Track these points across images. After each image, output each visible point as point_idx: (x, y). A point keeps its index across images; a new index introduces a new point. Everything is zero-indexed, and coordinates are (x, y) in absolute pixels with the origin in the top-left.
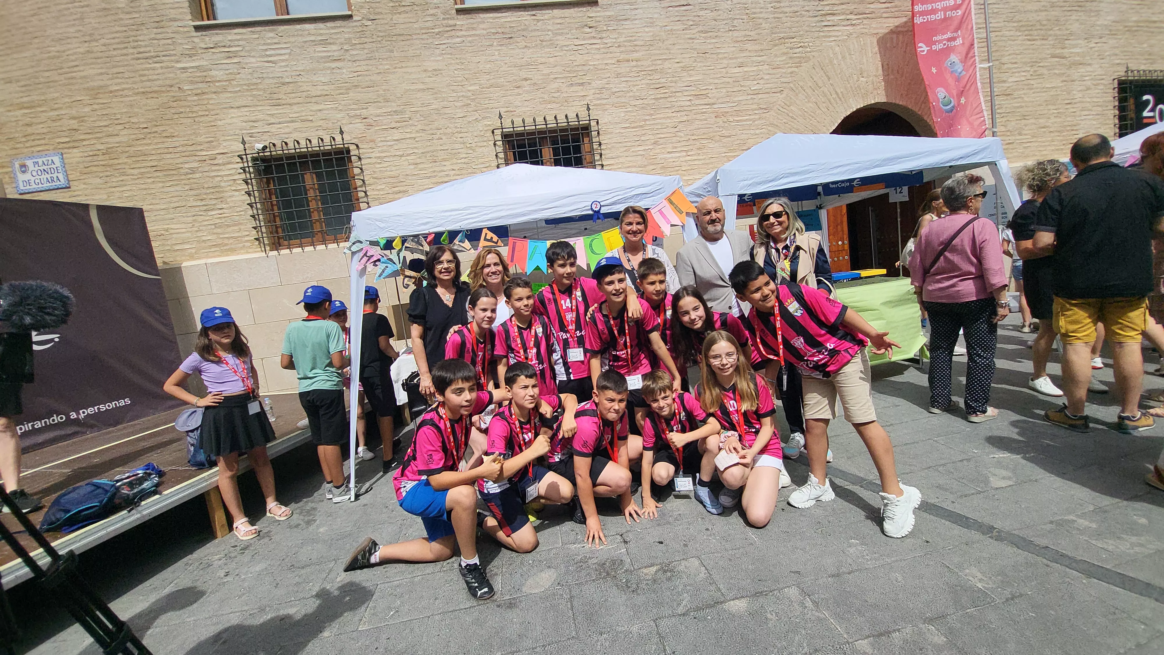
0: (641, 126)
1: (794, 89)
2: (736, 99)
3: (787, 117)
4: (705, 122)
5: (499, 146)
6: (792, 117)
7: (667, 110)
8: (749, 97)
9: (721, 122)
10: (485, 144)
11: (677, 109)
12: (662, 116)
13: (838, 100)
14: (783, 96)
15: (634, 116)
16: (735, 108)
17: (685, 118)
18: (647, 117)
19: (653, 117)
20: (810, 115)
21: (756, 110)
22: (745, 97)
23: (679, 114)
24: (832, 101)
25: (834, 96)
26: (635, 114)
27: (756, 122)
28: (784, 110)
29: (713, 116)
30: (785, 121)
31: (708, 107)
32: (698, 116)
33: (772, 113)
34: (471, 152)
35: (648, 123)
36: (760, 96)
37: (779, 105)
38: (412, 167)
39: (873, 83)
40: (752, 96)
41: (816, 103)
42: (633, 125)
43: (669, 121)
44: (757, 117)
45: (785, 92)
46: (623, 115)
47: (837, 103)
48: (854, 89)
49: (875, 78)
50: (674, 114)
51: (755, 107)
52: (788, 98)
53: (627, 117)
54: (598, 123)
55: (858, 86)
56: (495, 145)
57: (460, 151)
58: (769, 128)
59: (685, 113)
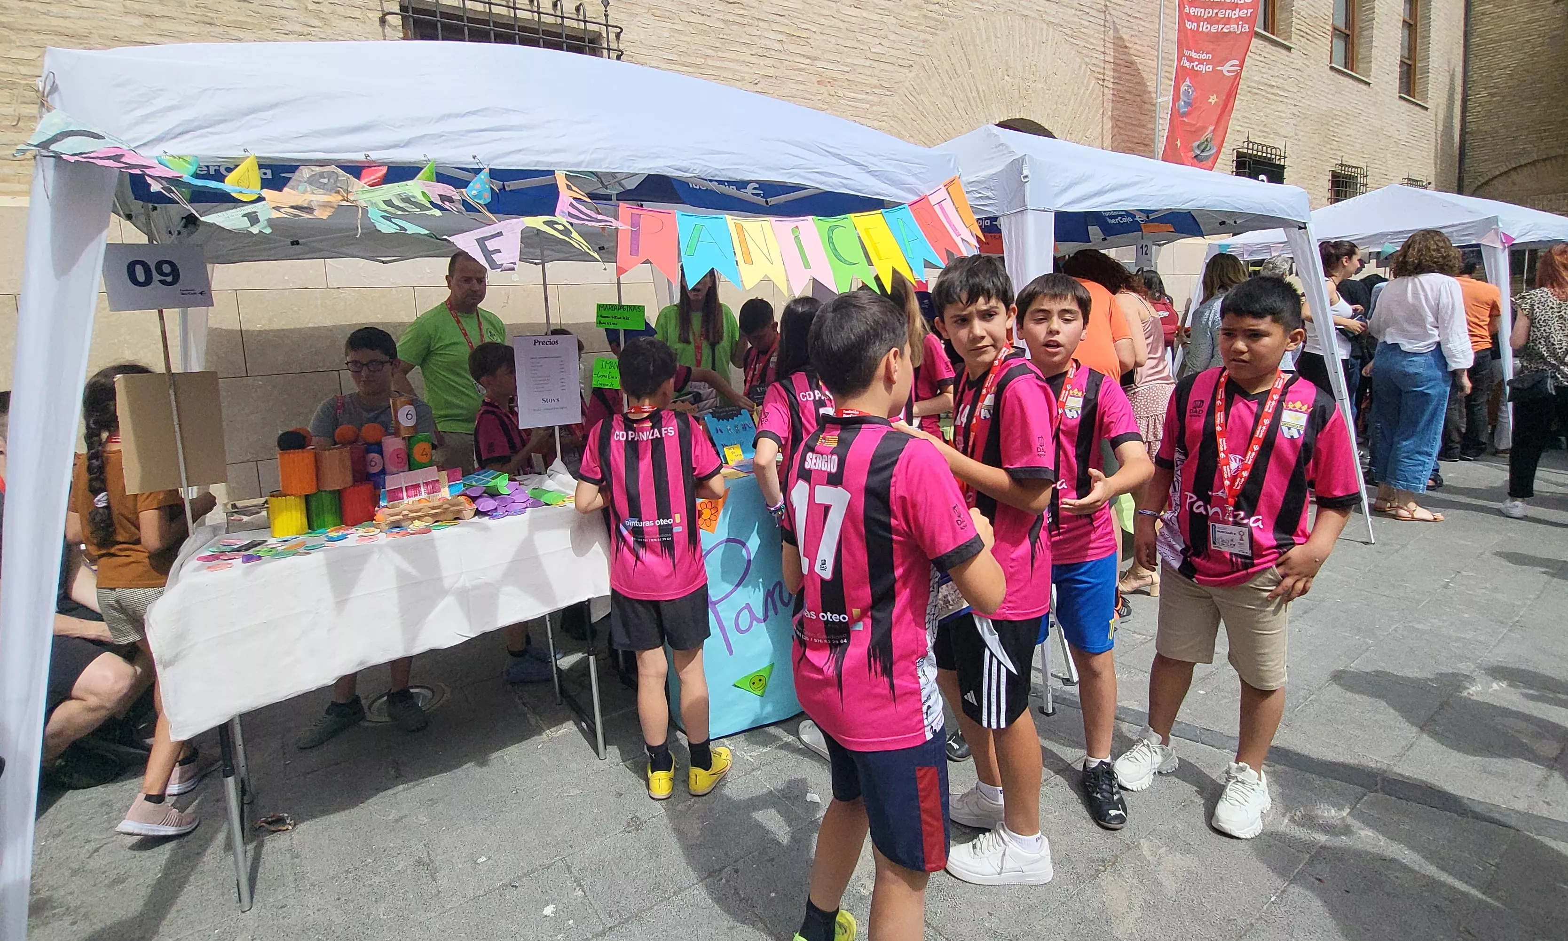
0: (698, 66)
1: (927, 67)
2: (849, 60)
3: (915, 111)
4: (802, 87)
5: (394, 28)
6: (922, 113)
7: (743, 49)
8: (868, 63)
9: (826, 95)
10: (357, 13)
11: (760, 52)
12: (733, 55)
13: (979, 101)
14: (912, 75)
15: (688, 43)
16: (847, 76)
17: (771, 72)
18: (710, 52)
19: (720, 54)
20: (944, 116)
21: (875, 87)
22: (862, 62)
23: (763, 61)
24: (972, 102)
25: (975, 94)
26: (688, 39)
27: (874, 108)
28: (912, 99)
29: (815, 79)
30: (912, 116)
31: (808, 61)
32: (792, 74)
33: (896, 98)
34: (316, 23)
35: (710, 62)
36: (883, 66)
37: (907, 89)
38: (136, 21)
39: (1019, 89)
40: (871, 62)
41: (953, 99)
42: (683, 59)
43: (747, 69)
44: (876, 99)
45: (916, 68)
46: (666, 34)
47: (977, 107)
48: (997, 89)
49: (1021, 82)
50: (754, 59)
51: (874, 81)
52: (919, 81)
53: (673, 41)
54: (618, 36)
55: (1003, 88)
56: (383, 21)
57: (288, 13)
58: (892, 122)
59: (770, 62)
